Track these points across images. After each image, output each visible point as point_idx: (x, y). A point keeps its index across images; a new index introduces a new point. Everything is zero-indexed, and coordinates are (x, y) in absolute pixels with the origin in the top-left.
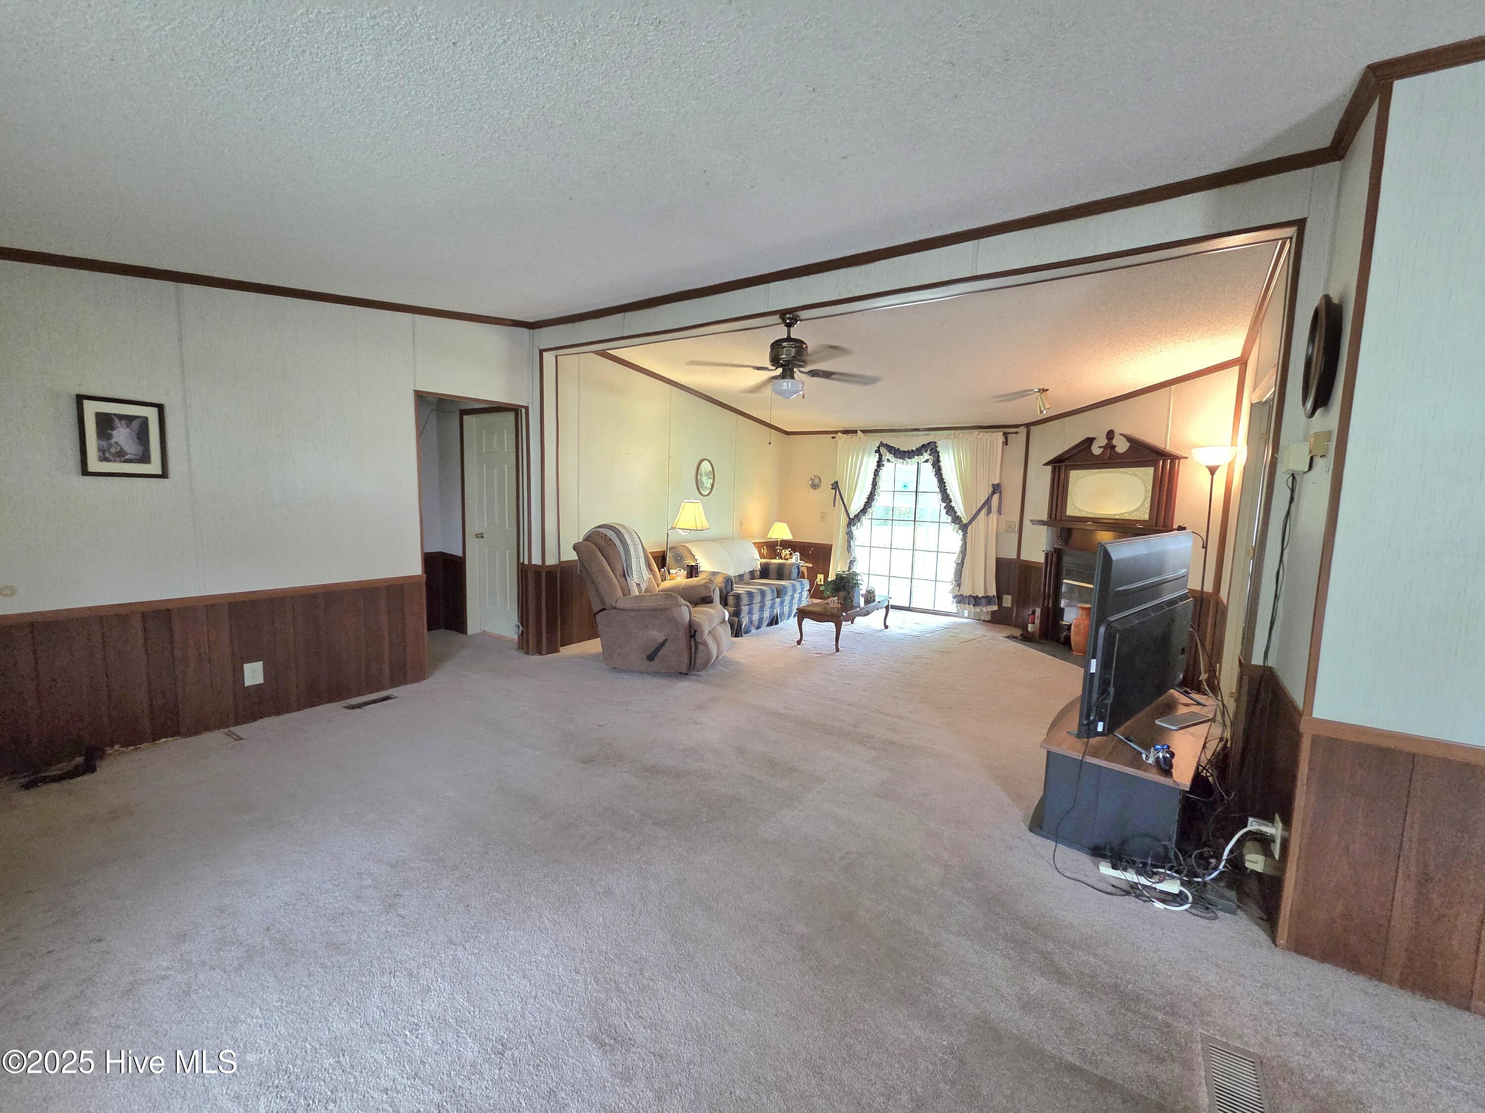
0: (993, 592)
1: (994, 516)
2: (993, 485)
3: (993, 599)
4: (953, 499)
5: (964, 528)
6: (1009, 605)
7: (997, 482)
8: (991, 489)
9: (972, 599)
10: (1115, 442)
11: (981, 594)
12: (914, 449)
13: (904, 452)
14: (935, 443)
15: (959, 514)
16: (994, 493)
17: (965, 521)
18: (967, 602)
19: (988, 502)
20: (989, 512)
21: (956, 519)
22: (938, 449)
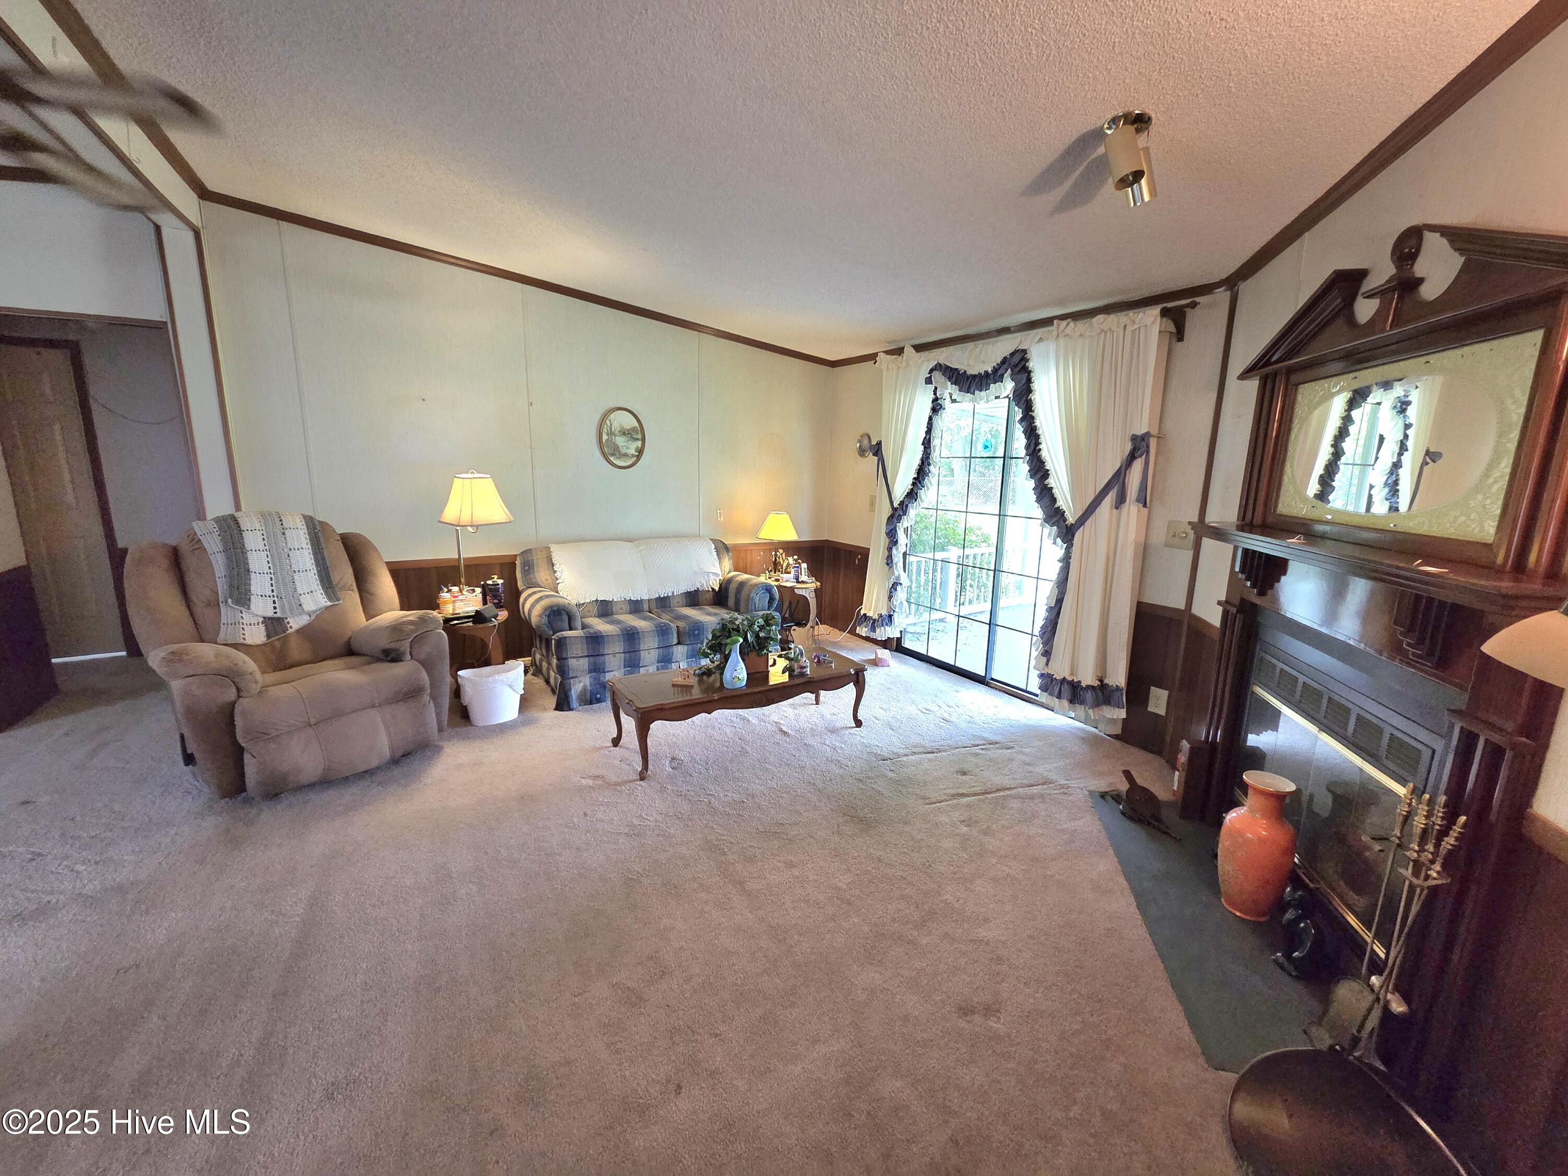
0: (1118, 677)
1: (1132, 509)
2: (1134, 438)
3: (1117, 694)
4: (1052, 472)
5: (1067, 533)
6: (1162, 711)
7: (1141, 430)
8: (1129, 447)
9: (1066, 687)
10: (1420, 268)
11: (1088, 678)
12: (990, 370)
13: (974, 377)
14: (1024, 352)
15: (1060, 503)
16: (1132, 457)
17: (1071, 519)
18: (1056, 692)
19: (1118, 479)
20: (1121, 500)
21: (1054, 515)
22: (1031, 365)
